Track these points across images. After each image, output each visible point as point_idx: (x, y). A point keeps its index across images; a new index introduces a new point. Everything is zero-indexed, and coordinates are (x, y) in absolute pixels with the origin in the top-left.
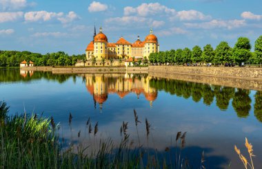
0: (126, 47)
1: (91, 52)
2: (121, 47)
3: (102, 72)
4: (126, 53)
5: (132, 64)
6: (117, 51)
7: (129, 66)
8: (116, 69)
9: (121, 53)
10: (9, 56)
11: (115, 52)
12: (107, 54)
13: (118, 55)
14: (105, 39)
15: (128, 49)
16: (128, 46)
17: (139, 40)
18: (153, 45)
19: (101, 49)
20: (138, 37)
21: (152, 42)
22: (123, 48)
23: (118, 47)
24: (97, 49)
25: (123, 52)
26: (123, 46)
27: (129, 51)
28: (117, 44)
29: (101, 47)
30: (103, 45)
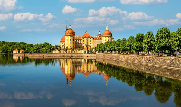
0: (89, 39)
1: (64, 43)
2: (85, 39)
3: (66, 57)
4: (89, 44)
5: (87, 52)
6: (82, 42)
8: (76, 55)
9: (85, 43)
10: (10, 46)
11: (81, 43)
12: (75, 44)
13: (83, 45)
14: (73, 34)
15: (91, 41)
16: (91, 38)
17: (100, 34)
18: (108, 38)
19: (70, 41)
20: (100, 32)
21: (107, 35)
22: (87, 40)
23: (83, 40)
24: (67, 41)
25: (87, 43)
26: (87, 38)
27: (91, 42)
28: (82, 37)
29: (70, 40)
30: (71, 38)
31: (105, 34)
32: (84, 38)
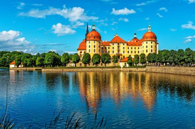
0: (121, 45)
2: (116, 45)
4: (121, 52)
5: (127, 65)
6: (111, 50)
7: (124, 67)
9: (116, 52)
15: (124, 48)
16: (124, 44)
17: (135, 38)
18: (152, 43)
19: (94, 49)
20: (135, 34)
21: (150, 39)
22: (119, 47)
23: (112, 46)
24: (90, 49)
25: (119, 51)
26: (119, 44)
27: (125, 50)
28: (111, 43)
29: (95, 46)
30: (96, 43)
31: (147, 38)
32: (113, 44)
